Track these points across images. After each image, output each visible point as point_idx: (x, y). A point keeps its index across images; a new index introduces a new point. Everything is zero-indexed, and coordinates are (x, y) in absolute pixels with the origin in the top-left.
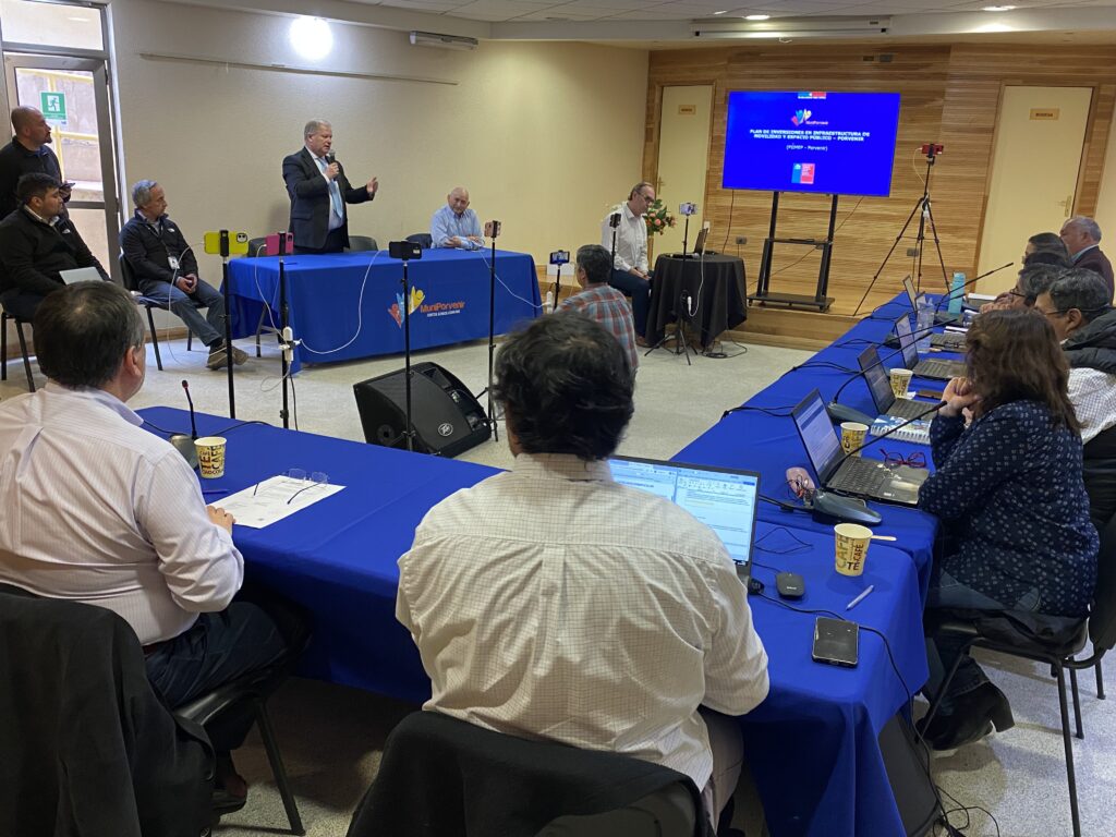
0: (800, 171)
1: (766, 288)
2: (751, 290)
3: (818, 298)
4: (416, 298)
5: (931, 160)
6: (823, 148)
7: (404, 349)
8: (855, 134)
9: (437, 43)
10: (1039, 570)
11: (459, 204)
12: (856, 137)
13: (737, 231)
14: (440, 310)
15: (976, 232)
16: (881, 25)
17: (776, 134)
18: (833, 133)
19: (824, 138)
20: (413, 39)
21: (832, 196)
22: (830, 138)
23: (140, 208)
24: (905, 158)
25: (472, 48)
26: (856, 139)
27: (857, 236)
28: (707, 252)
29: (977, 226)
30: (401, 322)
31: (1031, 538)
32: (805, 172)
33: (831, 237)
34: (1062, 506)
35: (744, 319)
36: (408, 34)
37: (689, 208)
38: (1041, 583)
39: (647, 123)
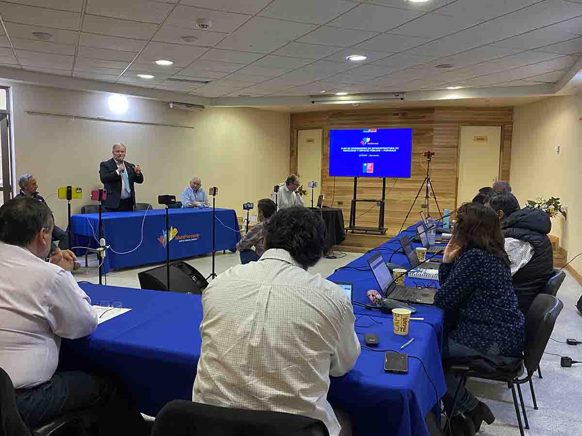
0: (366, 167)
1: (354, 224)
2: (347, 225)
3: (379, 229)
4: (173, 233)
5: (429, 159)
6: (377, 156)
7: (166, 259)
8: (392, 148)
9: (183, 107)
10: (496, 333)
11: (196, 185)
12: (392, 149)
13: (338, 198)
14: (186, 239)
15: (454, 196)
16: (401, 96)
17: (354, 149)
18: (381, 148)
19: (377, 151)
20: (171, 106)
21: (382, 179)
22: (380, 151)
23: (23, 189)
24: (417, 161)
25: (201, 110)
26: (392, 151)
27: (396, 199)
28: (324, 207)
29: (454, 192)
30: (165, 245)
31: (491, 317)
32: (369, 167)
33: (383, 199)
34: (504, 299)
35: (344, 239)
36: (169, 103)
37: (314, 184)
38: (498, 340)
39: (291, 148)
